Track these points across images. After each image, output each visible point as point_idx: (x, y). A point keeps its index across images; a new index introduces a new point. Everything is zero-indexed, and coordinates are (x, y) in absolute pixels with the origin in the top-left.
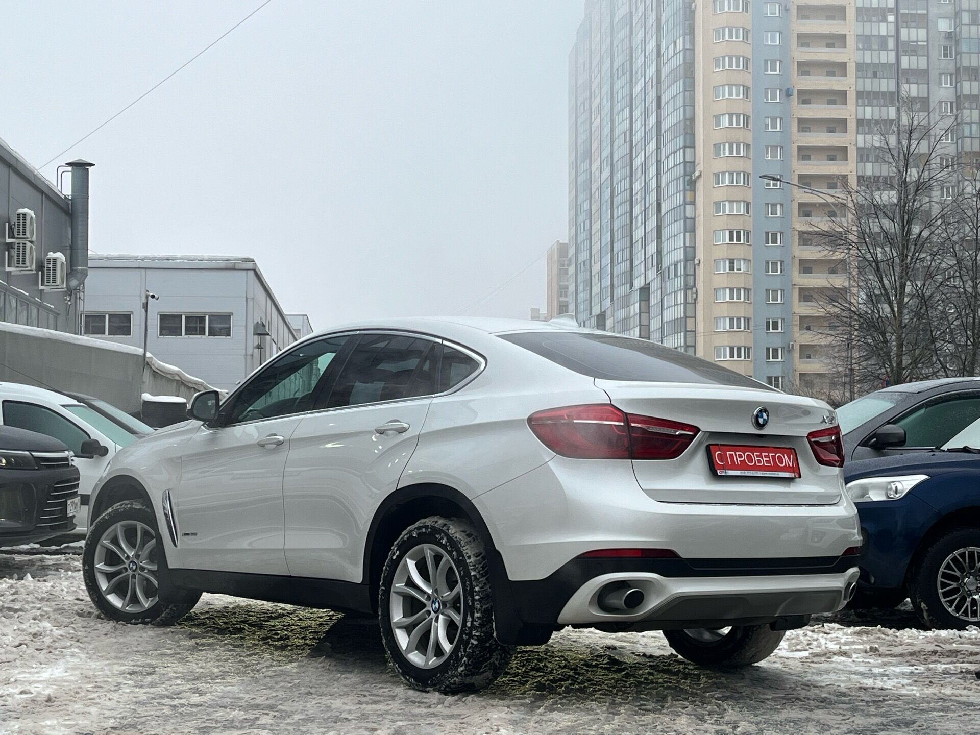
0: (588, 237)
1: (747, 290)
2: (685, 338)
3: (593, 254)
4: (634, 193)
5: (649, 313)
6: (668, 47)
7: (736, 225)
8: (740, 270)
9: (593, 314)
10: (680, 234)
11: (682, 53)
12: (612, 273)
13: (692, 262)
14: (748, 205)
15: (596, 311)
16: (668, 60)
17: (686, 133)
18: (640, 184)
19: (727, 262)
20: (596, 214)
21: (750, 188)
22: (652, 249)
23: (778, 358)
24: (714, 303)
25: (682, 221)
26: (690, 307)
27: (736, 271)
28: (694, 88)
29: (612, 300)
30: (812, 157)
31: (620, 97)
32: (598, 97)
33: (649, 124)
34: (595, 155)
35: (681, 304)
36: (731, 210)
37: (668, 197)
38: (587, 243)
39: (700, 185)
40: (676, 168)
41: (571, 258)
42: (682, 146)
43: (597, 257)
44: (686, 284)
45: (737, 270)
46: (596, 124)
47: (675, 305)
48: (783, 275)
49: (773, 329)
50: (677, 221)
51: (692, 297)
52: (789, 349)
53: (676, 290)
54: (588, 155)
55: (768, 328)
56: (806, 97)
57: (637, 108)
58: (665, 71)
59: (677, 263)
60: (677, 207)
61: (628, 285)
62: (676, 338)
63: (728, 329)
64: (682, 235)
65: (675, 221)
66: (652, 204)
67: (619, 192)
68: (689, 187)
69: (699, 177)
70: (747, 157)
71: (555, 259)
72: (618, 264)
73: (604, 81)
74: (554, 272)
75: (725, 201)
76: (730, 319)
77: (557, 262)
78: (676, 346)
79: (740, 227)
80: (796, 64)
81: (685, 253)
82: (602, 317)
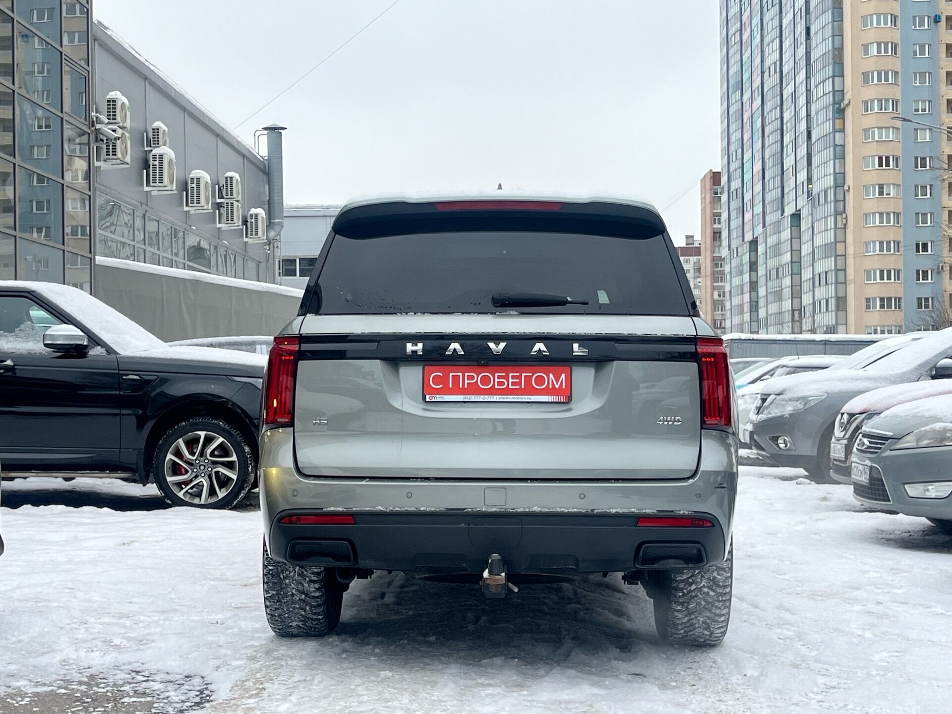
0: (741, 165)
1: (897, 215)
2: (836, 261)
3: (745, 182)
4: (785, 122)
5: (800, 238)
7: (884, 153)
8: (889, 194)
9: (746, 240)
10: (830, 160)
12: (764, 201)
13: (841, 188)
14: (897, 131)
15: (748, 237)
17: (835, 63)
18: (790, 114)
19: (877, 187)
20: (748, 143)
21: (899, 114)
22: (802, 176)
23: (928, 280)
24: (864, 227)
25: (832, 148)
26: (840, 233)
27: (885, 196)
28: (842, 18)
29: (764, 226)
31: (770, 29)
32: (748, 30)
33: (798, 54)
34: (746, 85)
35: (831, 229)
36: (880, 136)
37: (817, 125)
38: (739, 171)
39: (849, 113)
40: (825, 97)
41: (723, 187)
42: (831, 74)
43: (749, 185)
44: (836, 211)
45: (887, 194)
46: (746, 56)
47: (825, 230)
48: (933, 198)
49: (922, 252)
50: (826, 148)
51: (842, 222)
52: (939, 271)
53: (826, 215)
54: (740, 86)
55: (918, 251)
57: (786, 39)
60: (826, 135)
61: (780, 212)
62: (827, 263)
63: (878, 252)
64: (832, 162)
65: (824, 149)
66: (802, 132)
67: (770, 121)
68: (838, 115)
69: (848, 105)
70: (896, 84)
71: (708, 187)
72: (769, 191)
73: (754, 13)
74: (708, 200)
75: (874, 128)
76: (880, 242)
77: (711, 190)
78: (827, 270)
79: (889, 153)
81: (835, 179)
82: (754, 243)
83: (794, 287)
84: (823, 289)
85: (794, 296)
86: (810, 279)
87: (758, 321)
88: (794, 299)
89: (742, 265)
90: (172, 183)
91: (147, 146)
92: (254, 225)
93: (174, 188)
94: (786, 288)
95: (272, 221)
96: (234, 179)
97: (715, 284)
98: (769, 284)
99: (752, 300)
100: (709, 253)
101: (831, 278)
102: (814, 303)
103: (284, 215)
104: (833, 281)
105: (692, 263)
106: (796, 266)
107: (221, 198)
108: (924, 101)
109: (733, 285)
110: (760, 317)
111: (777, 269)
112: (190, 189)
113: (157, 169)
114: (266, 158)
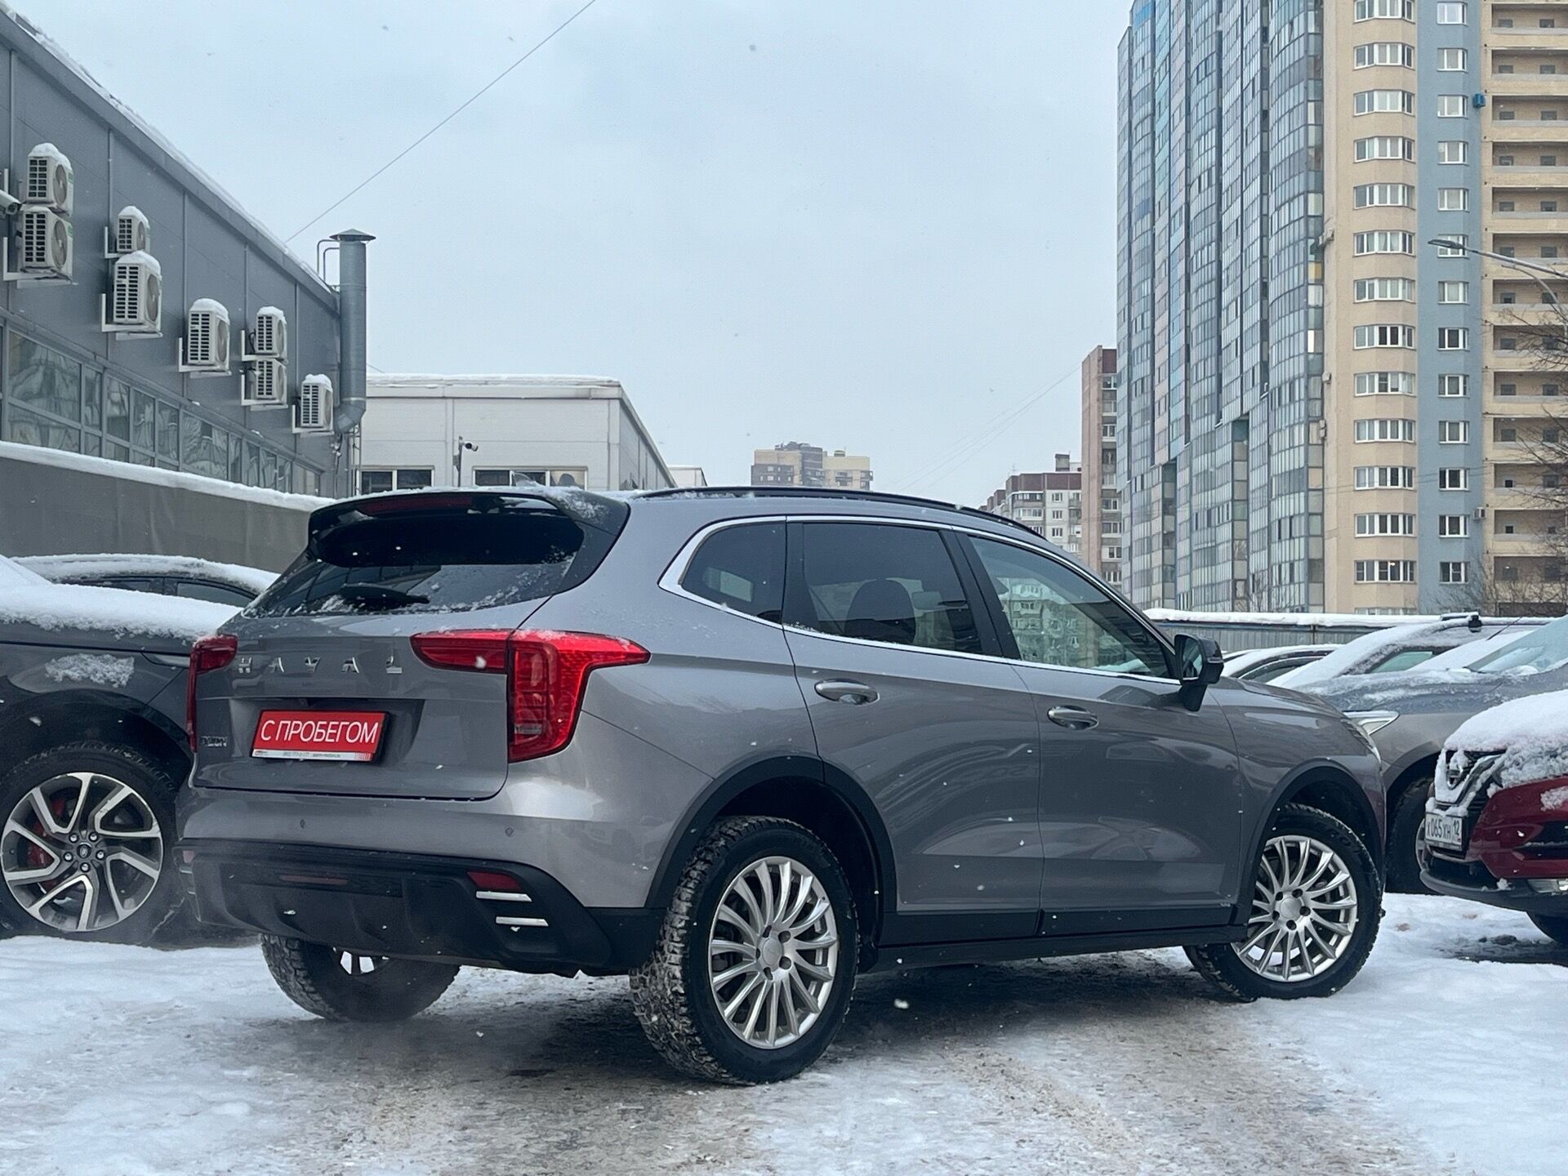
0: (1149, 338)
1: (1409, 424)
2: (1307, 498)
3: (1156, 366)
4: (1224, 267)
5: (1247, 460)
6: (1279, 32)
7: (1389, 320)
8: (1397, 390)
9: (1156, 463)
10: (1298, 332)
11: (1302, 39)
12: (1187, 398)
13: (1318, 378)
14: (1409, 284)
15: (1161, 458)
16: (1280, 52)
17: (1309, 170)
18: (1233, 255)
19: (1376, 378)
20: (1163, 301)
21: (1414, 257)
22: (1253, 357)
23: (1459, 533)
24: (1354, 443)
25: (1302, 312)
26: (1314, 452)
27: (1389, 392)
28: (1323, 97)
29: (1187, 440)
30: (1517, 206)
31: (1201, 113)
32: (1166, 114)
33: (1249, 156)
34: (1161, 206)
35: (1299, 446)
36: (1383, 293)
37: (1280, 273)
38: (1147, 349)
39: (1330, 254)
40: (1292, 225)
41: (1120, 375)
42: (1301, 190)
43: (1164, 369)
44: (1308, 415)
45: (1393, 390)
46: (1161, 157)
47: (1290, 448)
48: (1468, 399)
49: (1450, 486)
50: (1293, 312)
51: (1318, 433)
52: (1478, 519)
53: (1292, 423)
54: (1151, 207)
55: (1443, 484)
56: (1507, 106)
57: (1228, 130)
58: (1274, 71)
59: (1294, 379)
60: (1294, 289)
61: (1214, 416)
62: (1292, 501)
63: (1377, 485)
64: (1302, 334)
65: (1290, 312)
66: (1253, 284)
67: (1199, 266)
68: (1313, 256)
69: (1330, 241)
70: (1408, 207)
71: (1094, 374)
72: (1197, 382)
73: (1175, 87)
74: (1095, 393)
75: (1372, 279)
76: (1380, 469)
77: (1099, 378)
78: (1291, 514)
79: (1396, 320)
80: (1490, 55)
81: (1307, 363)
82: (1171, 467)
83: (1237, 542)
84: (1285, 545)
85: (1236, 556)
86: (1263, 529)
87: (1177, 598)
88: (1236, 562)
89: (1150, 503)
91: (109, 251)
92: (311, 405)
93: (159, 328)
94: (1223, 543)
95: (345, 400)
96: (274, 320)
97: (1105, 536)
98: (1195, 535)
99: (1166, 562)
100: (1094, 483)
101: (1299, 526)
102: (1270, 568)
103: (368, 395)
104: (1303, 534)
105: (1066, 499)
106: (1240, 507)
107: (253, 353)
109: (1135, 537)
110: (1178, 592)
111: (1209, 512)
112: (190, 332)
113: (127, 292)
114: (338, 289)
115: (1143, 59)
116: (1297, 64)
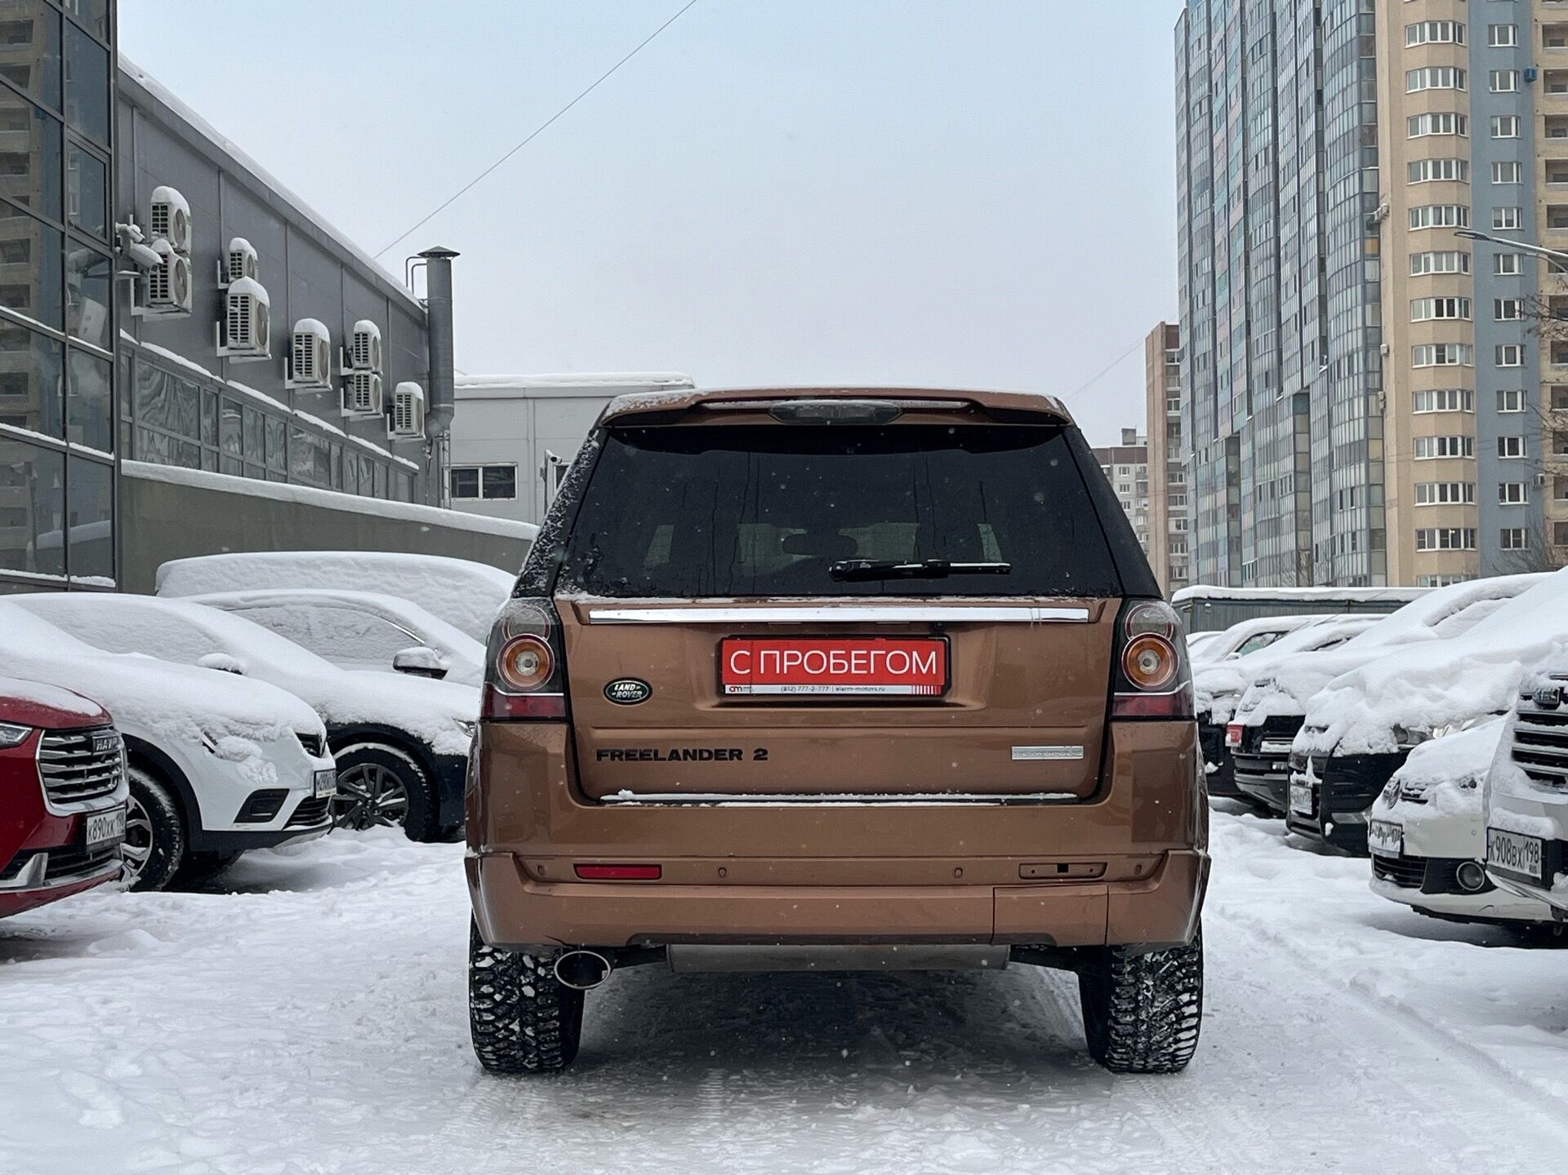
0: (1211, 315)
2: (1367, 469)
3: (1218, 342)
4: (1282, 244)
5: (1309, 433)
6: (1331, 13)
7: (1445, 293)
8: (1454, 361)
9: (1220, 437)
10: (1356, 306)
11: (1354, 19)
12: (1249, 373)
13: (1376, 350)
14: (1465, 259)
15: (1225, 431)
16: (1332, 33)
17: (1363, 147)
18: (1290, 231)
19: (1434, 350)
20: (1223, 277)
21: (1469, 230)
22: (1312, 331)
23: (1519, 500)
24: (1413, 414)
25: (1359, 287)
26: (1374, 424)
27: (1447, 364)
28: (1375, 75)
29: (1250, 414)
31: (1257, 92)
32: (1222, 96)
33: (1304, 135)
34: (1219, 187)
35: (1359, 418)
36: (1438, 266)
37: (1336, 249)
38: (1208, 326)
39: (1387, 229)
40: (1347, 202)
41: (1183, 350)
42: (1356, 168)
43: (1226, 345)
44: (1367, 388)
45: (1450, 361)
46: (1219, 136)
47: (1350, 420)
48: (1526, 368)
49: (1509, 454)
50: (1351, 287)
51: (1377, 405)
52: (1537, 486)
53: (1351, 395)
54: (1209, 185)
55: (1502, 453)
56: (1558, 81)
57: (1283, 109)
58: (1327, 52)
59: (1353, 352)
60: (1350, 265)
61: (1275, 390)
62: (1353, 472)
63: (1436, 455)
64: (1360, 309)
65: (1347, 287)
66: (1311, 260)
67: (1258, 243)
68: (1369, 232)
69: (1386, 216)
70: (1463, 181)
71: (1158, 350)
72: (1258, 356)
73: (1231, 69)
74: (1158, 371)
75: (1428, 253)
76: (1439, 439)
77: (1162, 356)
78: (1353, 485)
79: (1453, 293)
80: (1540, 30)
81: (1365, 337)
82: (1234, 441)
83: (1300, 513)
84: (1348, 516)
85: (1299, 527)
86: (1326, 500)
87: (1243, 568)
88: (1299, 533)
89: (1214, 476)
90: (264, 344)
91: (222, 281)
92: (404, 413)
93: (268, 350)
94: (1287, 513)
95: (435, 406)
96: (369, 336)
97: (1172, 508)
98: (1261, 507)
99: (1232, 534)
100: (1160, 457)
101: (1361, 496)
102: (1333, 539)
103: (455, 397)
104: (1364, 503)
105: (1132, 473)
106: (1302, 479)
107: (348, 368)
108: (1509, 210)
109: (1200, 510)
110: (1244, 562)
111: (1273, 484)
112: (294, 353)
113: (239, 320)
114: (426, 303)
115: (1199, 40)
116: (1349, 44)
